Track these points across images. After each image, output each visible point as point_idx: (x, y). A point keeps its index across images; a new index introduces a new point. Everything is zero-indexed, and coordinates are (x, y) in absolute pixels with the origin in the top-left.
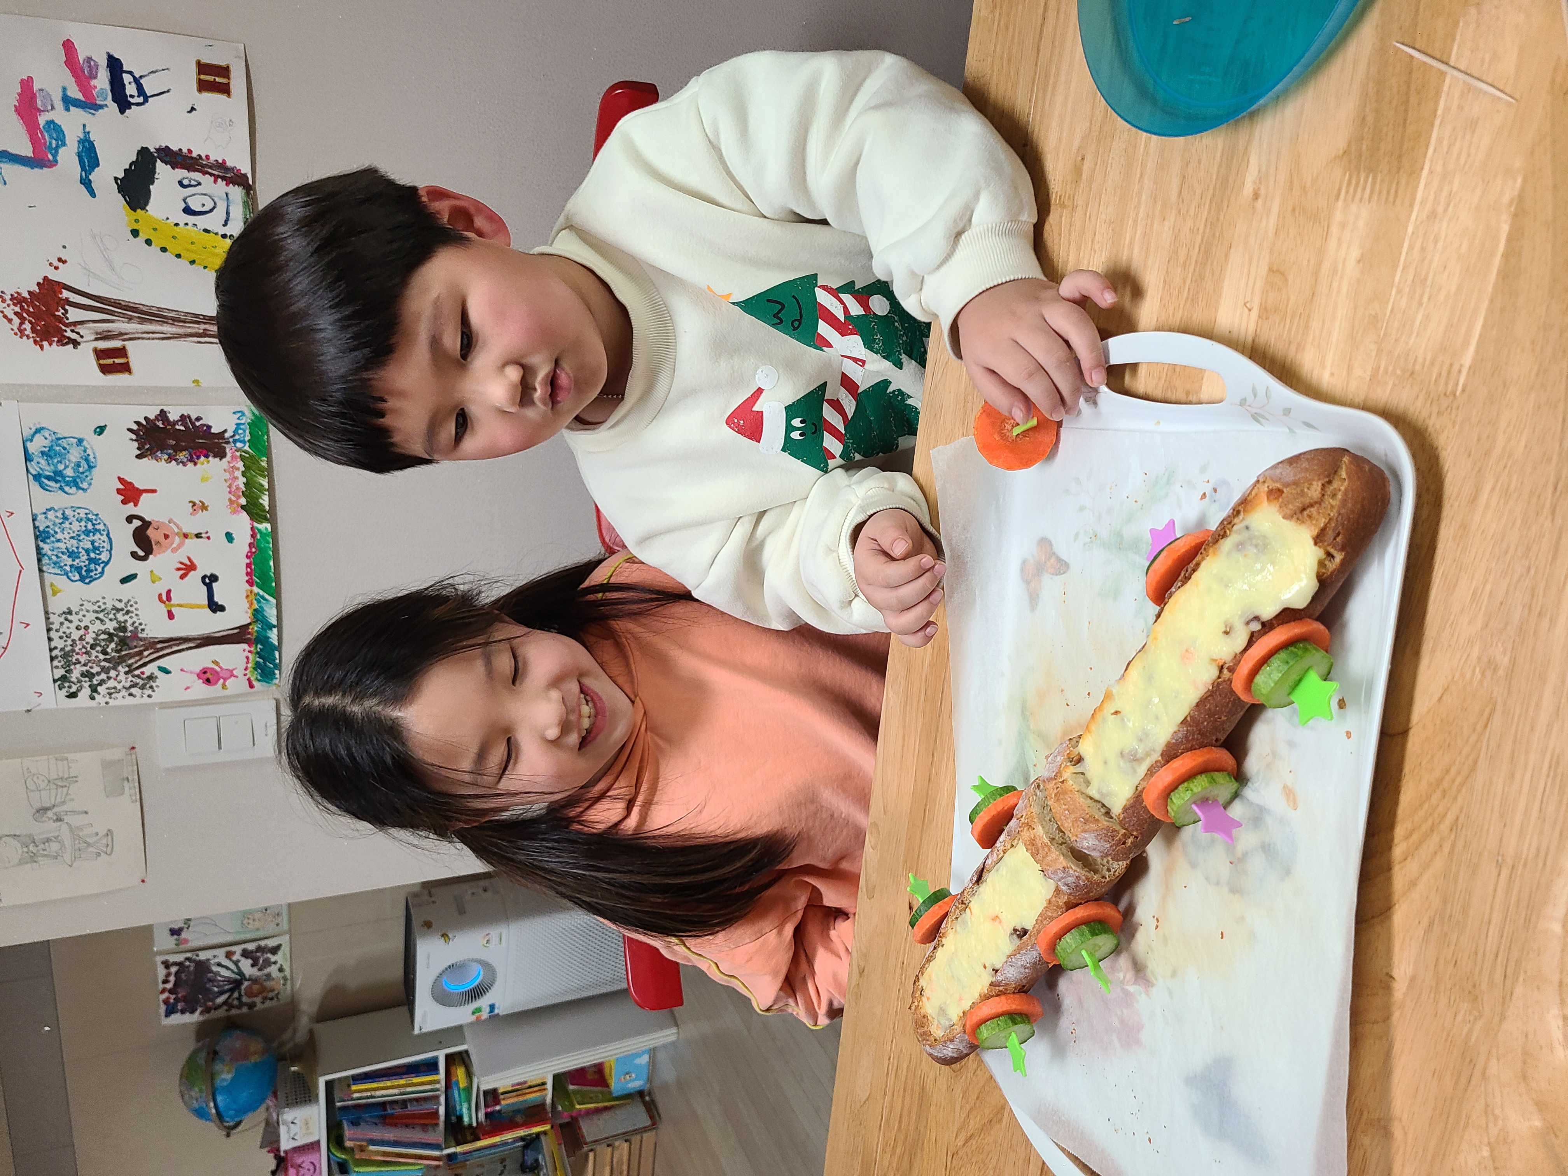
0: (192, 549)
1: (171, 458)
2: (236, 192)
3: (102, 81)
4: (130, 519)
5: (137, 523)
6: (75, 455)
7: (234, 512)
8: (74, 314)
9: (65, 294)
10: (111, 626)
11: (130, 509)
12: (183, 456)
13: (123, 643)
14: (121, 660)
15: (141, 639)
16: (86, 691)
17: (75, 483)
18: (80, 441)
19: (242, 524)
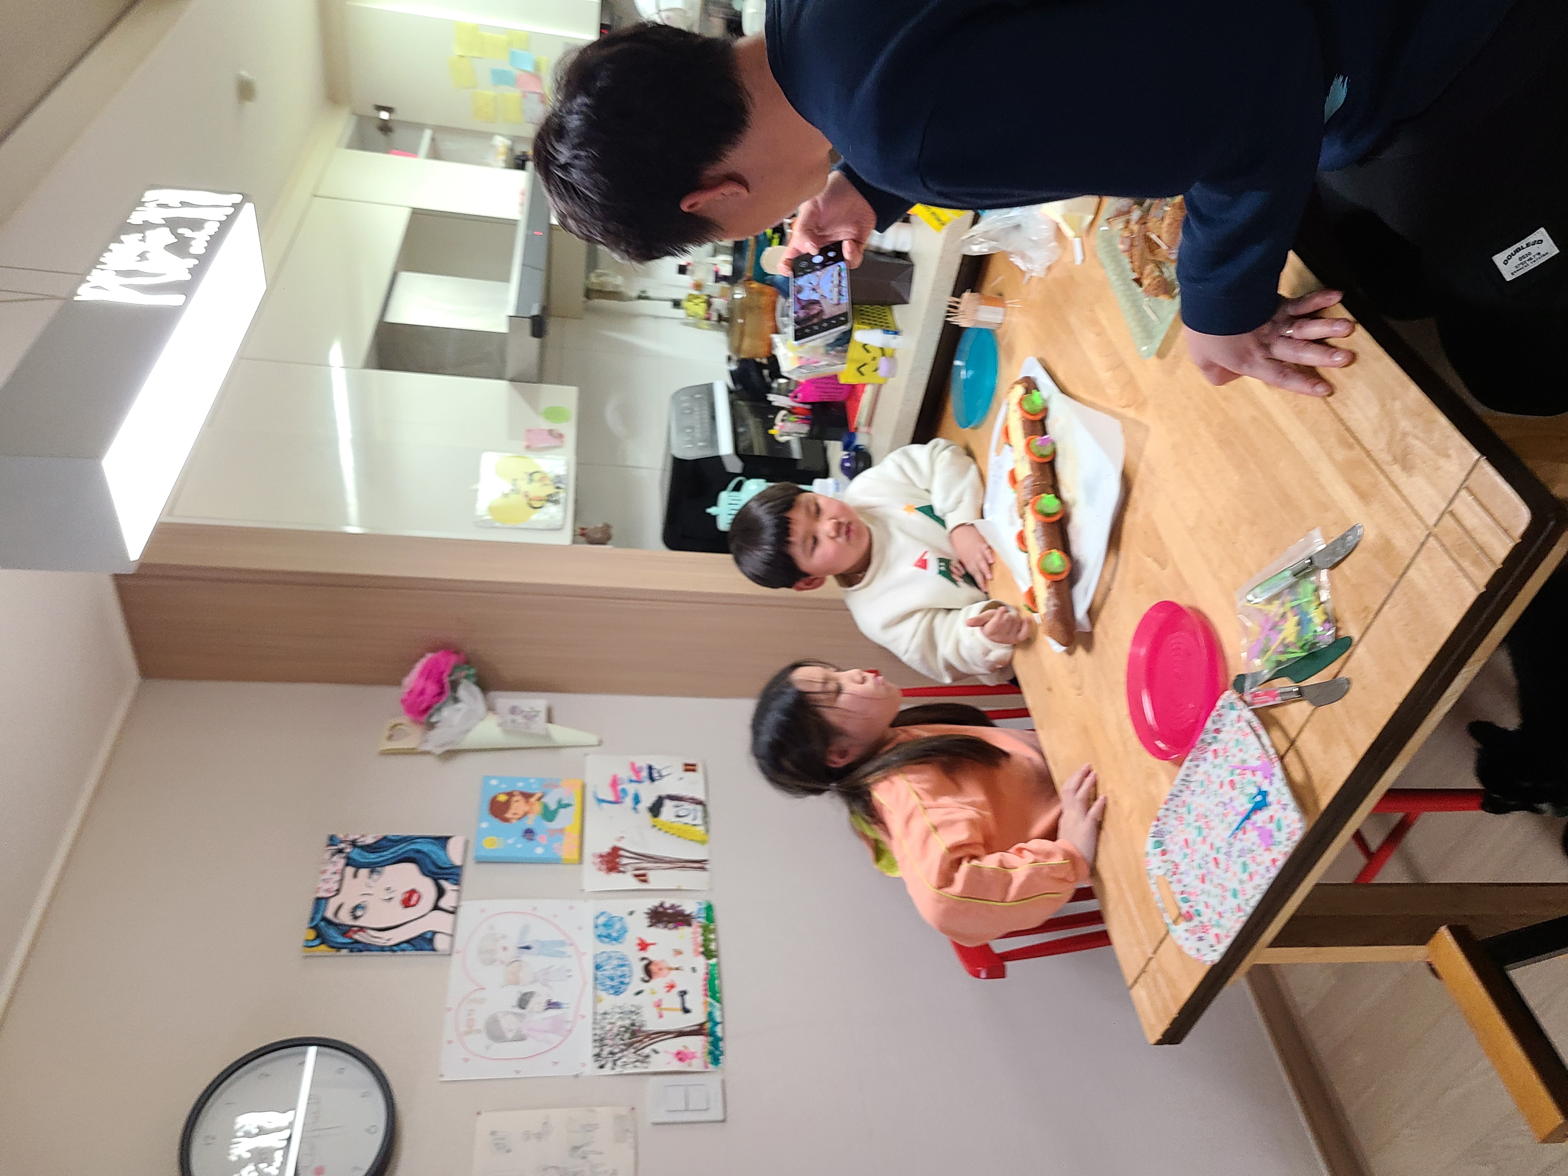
0: (673, 976)
1: (665, 927)
2: (699, 807)
3: (645, 774)
4: (643, 959)
5: (645, 962)
6: (618, 926)
7: (697, 956)
8: (625, 861)
9: (621, 853)
10: (627, 1022)
11: (643, 954)
12: (671, 925)
13: (634, 1034)
14: (630, 1045)
15: (643, 1032)
16: (609, 1065)
17: (616, 939)
18: (622, 918)
19: (701, 962)
